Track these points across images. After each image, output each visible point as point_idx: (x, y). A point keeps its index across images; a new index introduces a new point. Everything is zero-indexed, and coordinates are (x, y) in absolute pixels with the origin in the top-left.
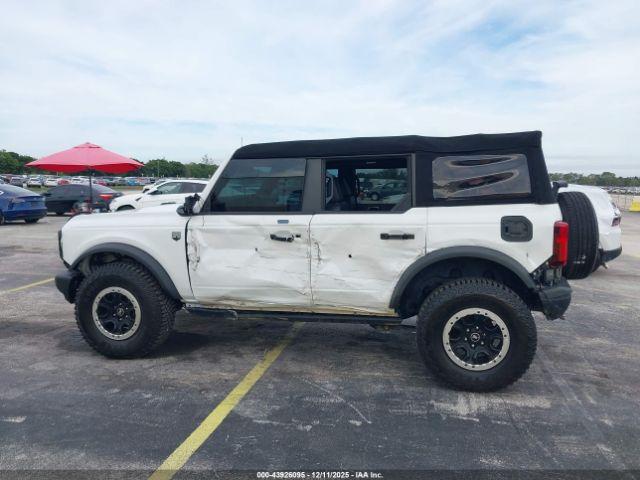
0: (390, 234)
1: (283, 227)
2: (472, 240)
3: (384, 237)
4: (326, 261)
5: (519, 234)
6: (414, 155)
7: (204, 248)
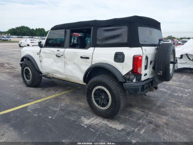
0: (83, 57)
1: (58, 52)
2: (104, 61)
3: (81, 57)
4: (69, 64)
5: (120, 59)
6: (92, 28)
7: (43, 57)
